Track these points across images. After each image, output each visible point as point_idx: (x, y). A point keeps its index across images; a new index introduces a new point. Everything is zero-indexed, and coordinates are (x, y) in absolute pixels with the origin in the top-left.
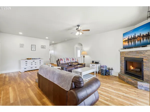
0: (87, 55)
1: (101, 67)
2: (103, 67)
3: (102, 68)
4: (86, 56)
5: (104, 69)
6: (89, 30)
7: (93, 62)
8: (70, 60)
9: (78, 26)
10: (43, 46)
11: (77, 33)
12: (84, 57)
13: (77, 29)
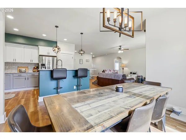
0: (126, 67)
1: (138, 76)
2: (139, 76)
3: (138, 78)
4: (124, 68)
5: (140, 78)
6: (128, 49)
7: (131, 73)
8: (112, 71)
9: (120, 46)
10: (87, 60)
11: (120, 52)
12: (123, 69)
13: (119, 49)
